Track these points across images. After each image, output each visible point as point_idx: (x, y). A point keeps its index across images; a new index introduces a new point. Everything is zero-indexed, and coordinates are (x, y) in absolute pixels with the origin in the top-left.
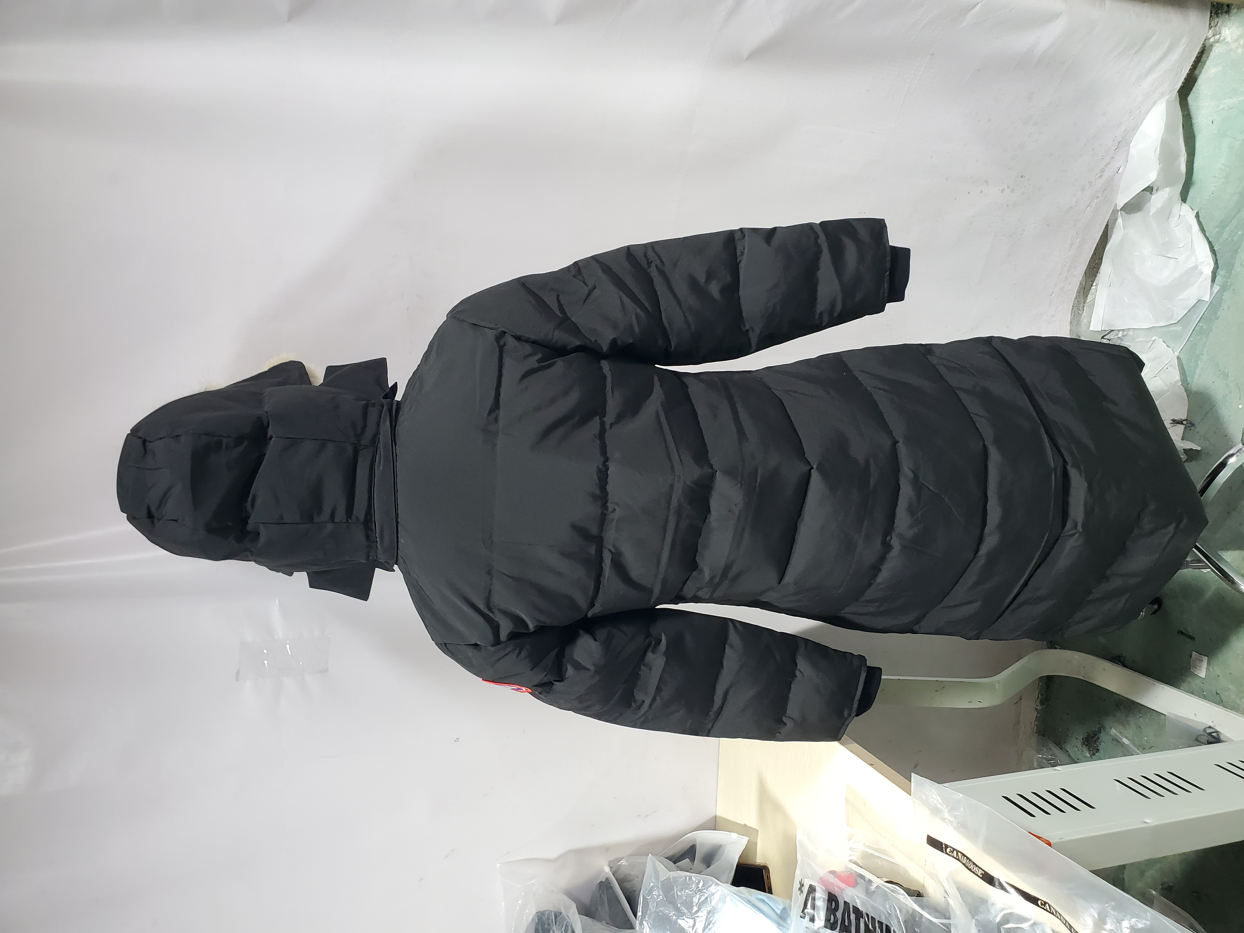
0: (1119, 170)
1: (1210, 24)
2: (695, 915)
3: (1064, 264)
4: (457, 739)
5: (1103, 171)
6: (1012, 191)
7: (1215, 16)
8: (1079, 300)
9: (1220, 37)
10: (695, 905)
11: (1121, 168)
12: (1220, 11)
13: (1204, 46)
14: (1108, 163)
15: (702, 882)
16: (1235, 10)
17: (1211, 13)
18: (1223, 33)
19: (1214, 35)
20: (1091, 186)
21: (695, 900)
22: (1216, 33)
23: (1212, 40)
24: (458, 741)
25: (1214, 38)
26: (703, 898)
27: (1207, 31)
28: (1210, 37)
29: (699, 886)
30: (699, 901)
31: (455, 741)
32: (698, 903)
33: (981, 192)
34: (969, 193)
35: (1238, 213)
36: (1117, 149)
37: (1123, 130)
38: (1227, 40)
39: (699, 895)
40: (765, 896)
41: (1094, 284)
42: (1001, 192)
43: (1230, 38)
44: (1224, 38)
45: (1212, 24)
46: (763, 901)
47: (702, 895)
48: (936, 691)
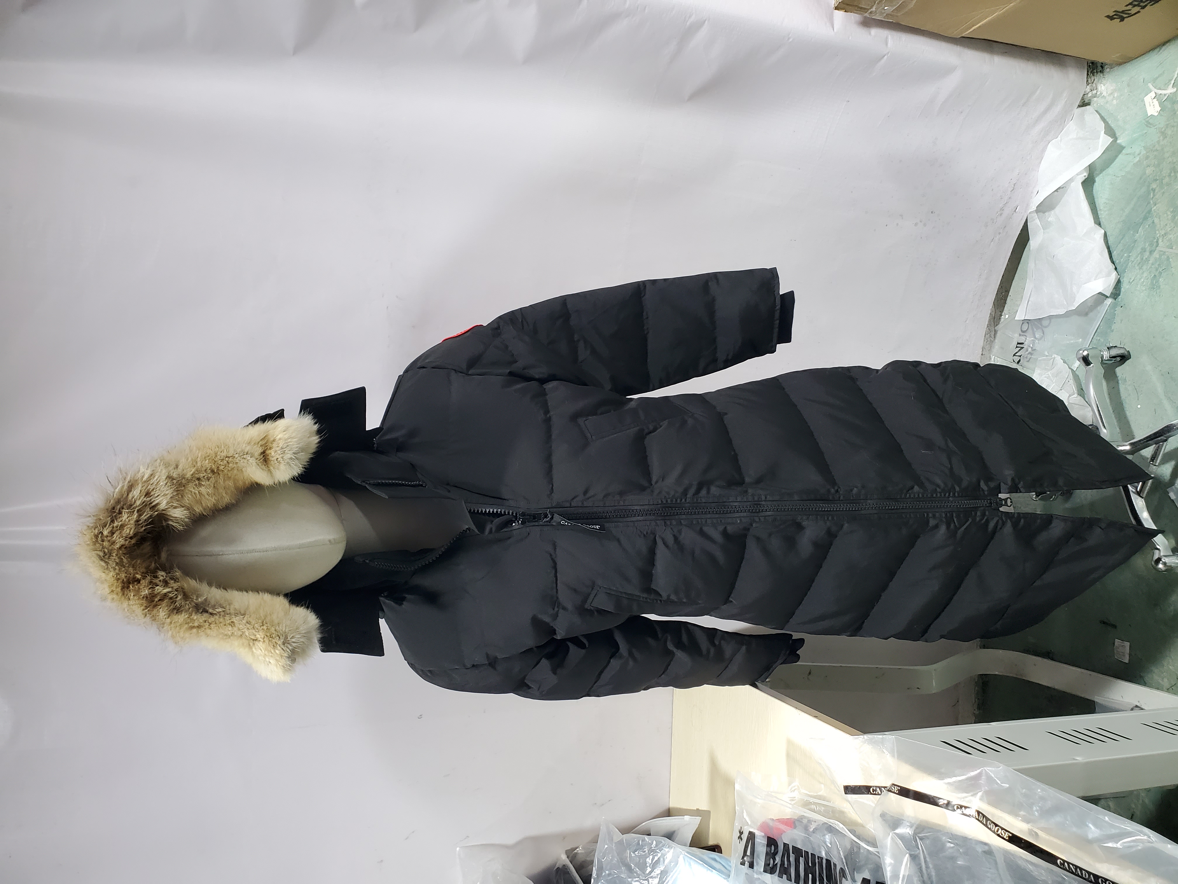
0: (1016, 209)
1: (1087, 81)
2: (649, 876)
3: (975, 293)
4: (421, 715)
5: (1002, 209)
6: (925, 225)
7: (1091, 75)
8: (990, 329)
9: (1097, 91)
10: (649, 865)
11: (1018, 208)
12: (1095, 71)
13: (1083, 101)
14: (1006, 203)
15: (654, 842)
16: (1108, 70)
17: (1088, 72)
18: (1099, 88)
19: (1092, 91)
20: (993, 223)
21: (649, 860)
22: (1093, 89)
23: (1090, 95)
24: (421, 718)
25: (1092, 93)
26: (656, 858)
27: (1085, 87)
28: (1088, 91)
29: (652, 846)
30: (652, 861)
31: (419, 718)
32: (651, 863)
33: (897, 224)
34: (887, 225)
35: (1122, 238)
36: (1013, 190)
37: (1018, 174)
38: (1103, 95)
39: (652, 856)
40: (717, 855)
41: (1003, 314)
42: (915, 226)
43: (1105, 93)
44: (1100, 93)
45: (1089, 81)
46: (715, 860)
47: (655, 855)
48: (876, 677)
